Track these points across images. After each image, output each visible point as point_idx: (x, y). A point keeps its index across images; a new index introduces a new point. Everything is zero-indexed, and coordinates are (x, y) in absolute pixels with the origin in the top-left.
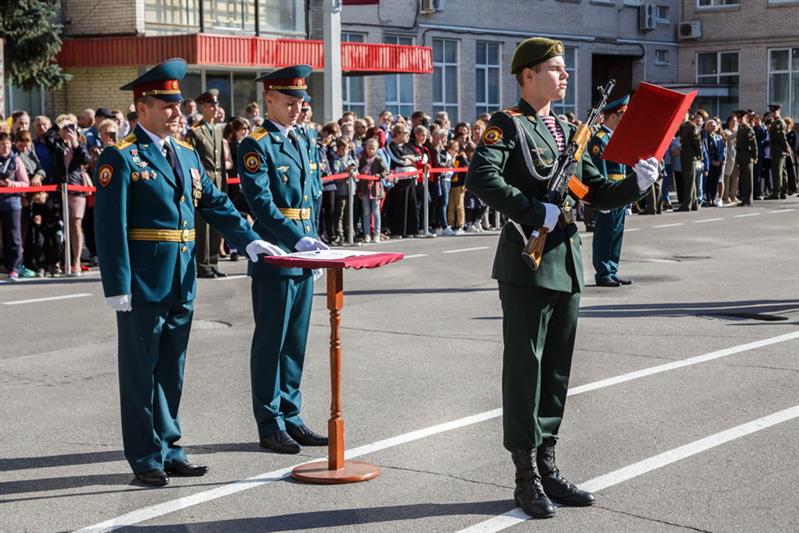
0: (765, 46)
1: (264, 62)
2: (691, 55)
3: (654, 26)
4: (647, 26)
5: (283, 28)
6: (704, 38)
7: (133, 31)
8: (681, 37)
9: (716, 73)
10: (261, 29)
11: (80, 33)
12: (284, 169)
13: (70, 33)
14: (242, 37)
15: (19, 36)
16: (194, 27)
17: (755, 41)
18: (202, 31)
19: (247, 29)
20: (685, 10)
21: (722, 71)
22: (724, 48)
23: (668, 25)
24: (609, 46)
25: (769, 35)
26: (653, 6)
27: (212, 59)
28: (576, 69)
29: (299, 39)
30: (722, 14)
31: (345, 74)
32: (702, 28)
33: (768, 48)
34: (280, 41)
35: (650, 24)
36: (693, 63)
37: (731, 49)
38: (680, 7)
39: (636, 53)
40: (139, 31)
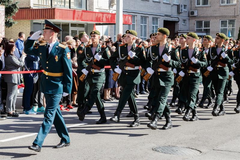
0: (219, 19)
1: (77, 19)
2: (194, 22)
3: (183, 12)
4: (181, 12)
6: (198, 16)
7: (29, 7)
8: (190, 15)
9: (202, 28)
17: (216, 17)
20: (192, 6)
21: (204, 27)
22: (205, 19)
23: (186, 11)
24: (169, 18)
25: (221, 15)
26: (183, 5)
28: (158, 25)
30: (204, 8)
32: (197, 12)
33: (220, 20)
34: (83, 11)
35: (182, 11)
36: (194, 24)
37: (207, 20)
38: (190, 6)
39: (177, 20)
40: (31, 7)
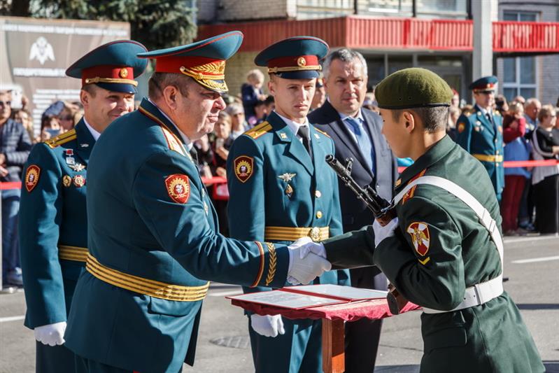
1: (418, 43)
5: (440, 8)
7: (283, 15)
10: (418, 10)
11: (232, 18)
12: (288, 177)
13: (222, 18)
14: (398, 18)
15: (154, 21)
16: (348, 10)
18: (356, 12)
19: (403, 10)
27: (362, 41)
29: (459, 19)
31: (496, 56)
34: (435, 22)
40: (290, 15)
